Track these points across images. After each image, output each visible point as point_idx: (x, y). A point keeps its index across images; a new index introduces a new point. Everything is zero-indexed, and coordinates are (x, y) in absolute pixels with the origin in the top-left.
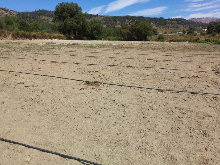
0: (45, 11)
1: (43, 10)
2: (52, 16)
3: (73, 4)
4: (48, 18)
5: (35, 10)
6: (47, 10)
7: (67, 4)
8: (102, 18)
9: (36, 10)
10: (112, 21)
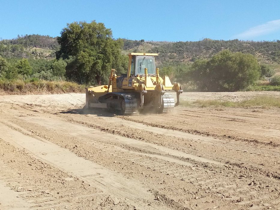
0: (37, 37)
1: (34, 35)
2: (51, 46)
3: (95, 24)
4: (43, 50)
5: (18, 36)
6: (42, 35)
7: (84, 24)
8: (153, 46)
9: (20, 36)
10: (173, 52)
